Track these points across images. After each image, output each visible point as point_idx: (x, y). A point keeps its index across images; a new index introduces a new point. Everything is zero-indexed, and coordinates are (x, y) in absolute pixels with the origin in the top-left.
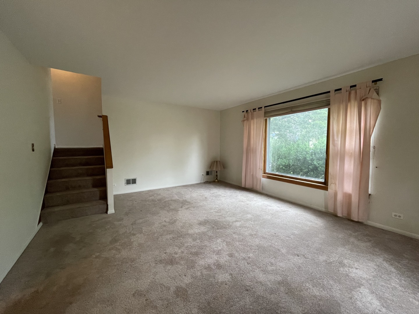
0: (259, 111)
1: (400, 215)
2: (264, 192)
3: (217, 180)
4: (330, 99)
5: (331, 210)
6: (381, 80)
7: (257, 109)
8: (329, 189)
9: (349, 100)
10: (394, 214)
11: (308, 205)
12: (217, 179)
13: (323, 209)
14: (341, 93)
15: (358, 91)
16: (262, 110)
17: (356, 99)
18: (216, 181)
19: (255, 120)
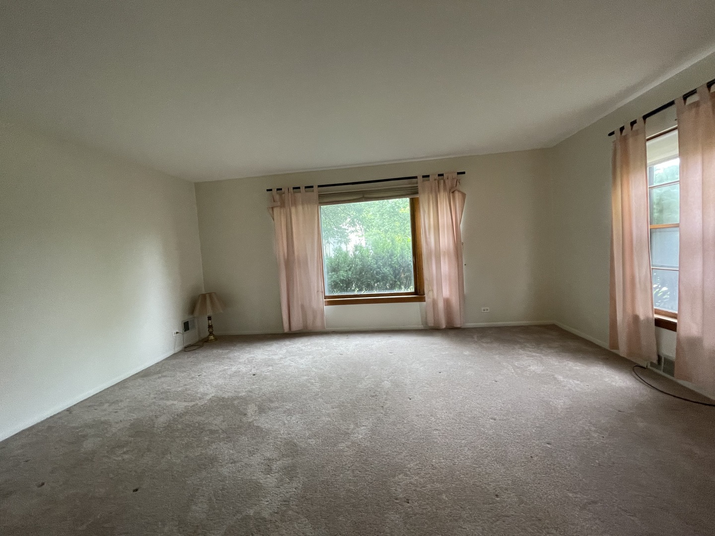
0: (306, 192)
1: (487, 308)
2: (328, 329)
3: (213, 335)
4: (417, 187)
5: (431, 324)
6: (464, 173)
7: (302, 189)
8: (426, 299)
9: (439, 191)
10: (483, 309)
11: (400, 327)
12: (211, 334)
13: (421, 327)
14: (429, 180)
15: (446, 181)
16: (313, 191)
17: (445, 189)
18: (212, 337)
19: (300, 208)
